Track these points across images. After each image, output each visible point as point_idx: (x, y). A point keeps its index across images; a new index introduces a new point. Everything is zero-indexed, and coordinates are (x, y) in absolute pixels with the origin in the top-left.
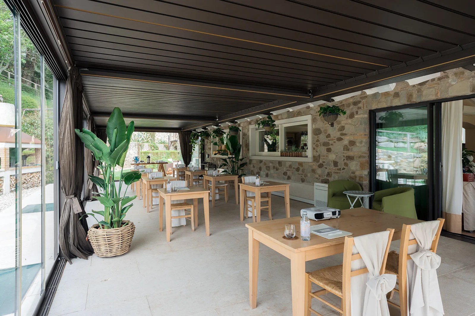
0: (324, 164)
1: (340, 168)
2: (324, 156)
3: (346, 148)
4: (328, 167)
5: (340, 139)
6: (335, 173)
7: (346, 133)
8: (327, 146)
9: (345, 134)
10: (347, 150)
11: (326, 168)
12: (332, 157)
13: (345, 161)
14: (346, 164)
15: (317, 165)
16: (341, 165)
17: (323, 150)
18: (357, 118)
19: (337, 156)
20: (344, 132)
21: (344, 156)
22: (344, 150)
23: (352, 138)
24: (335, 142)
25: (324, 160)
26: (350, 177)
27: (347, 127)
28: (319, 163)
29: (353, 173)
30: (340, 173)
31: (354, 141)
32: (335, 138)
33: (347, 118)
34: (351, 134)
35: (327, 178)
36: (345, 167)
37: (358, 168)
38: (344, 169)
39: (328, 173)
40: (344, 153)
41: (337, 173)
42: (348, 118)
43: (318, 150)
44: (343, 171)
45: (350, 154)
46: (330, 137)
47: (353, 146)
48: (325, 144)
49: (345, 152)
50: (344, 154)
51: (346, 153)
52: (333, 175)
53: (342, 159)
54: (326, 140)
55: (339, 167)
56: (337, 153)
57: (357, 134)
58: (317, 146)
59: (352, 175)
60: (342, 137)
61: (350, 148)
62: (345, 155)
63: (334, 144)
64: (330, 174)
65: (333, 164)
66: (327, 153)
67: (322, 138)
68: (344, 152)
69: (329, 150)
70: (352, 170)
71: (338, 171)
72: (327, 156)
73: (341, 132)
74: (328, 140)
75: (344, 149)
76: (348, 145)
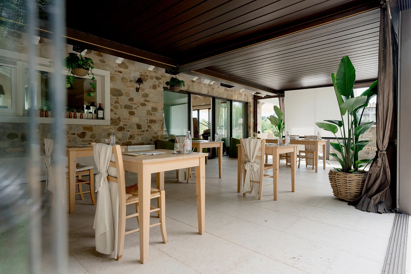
0: (125, 127)
1: (144, 131)
2: (126, 119)
3: (149, 113)
4: (130, 130)
5: (143, 105)
6: (138, 135)
7: (149, 100)
8: (129, 109)
9: (149, 101)
11: (128, 131)
12: (135, 120)
13: (149, 124)
14: (149, 127)
15: (117, 129)
16: (144, 128)
17: (124, 113)
18: (159, 90)
19: (140, 119)
20: (148, 99)
21: (147, 120)
22: (147, 115)
23: (154, 105)
24: (138, 106)
25: (125, 123)
26: (153, 137)
27: (151, 95)
28: (118, 126)
29: (156, 133)
30: (143, 134)
31: (156, 108)
32: (138, 103)
33: (150, 88)
34: (154, 102)
35: (130, 141)
36: (148, 129)
37: (160, 129)
38: (147, 131)
39: (130, 135)
40: (147, 117)
41: (140, 135)
42: (151, 87)
43: (118, 113)
44: (147, 132)
45: (153, 118)
46: (133, 101)
47: (155, 111)
48: (126, 107)
49: (148, 116)
51: (149, 117)
52: (137, 137)
53: (146, 123)
54: (129, 103)
55: (143, 129)
56: (141, 117)
57: (159, 103)
58: (116, 107)
59: (155, 135)
60: (146, 103)
61: (153, 113)
62: (149, 119)
63: (138, 108)
64: (133, 136)
65: (136, 127)
66: (130, 116)
67: (124, 100)
68: (147, 116)
69: (132, 113)
70: (155, 131)
71: (141, 133)
72: (129, 119)
73: (145, 98)
74: (131, 104)
75: (147, 113)
76: (151, 111)
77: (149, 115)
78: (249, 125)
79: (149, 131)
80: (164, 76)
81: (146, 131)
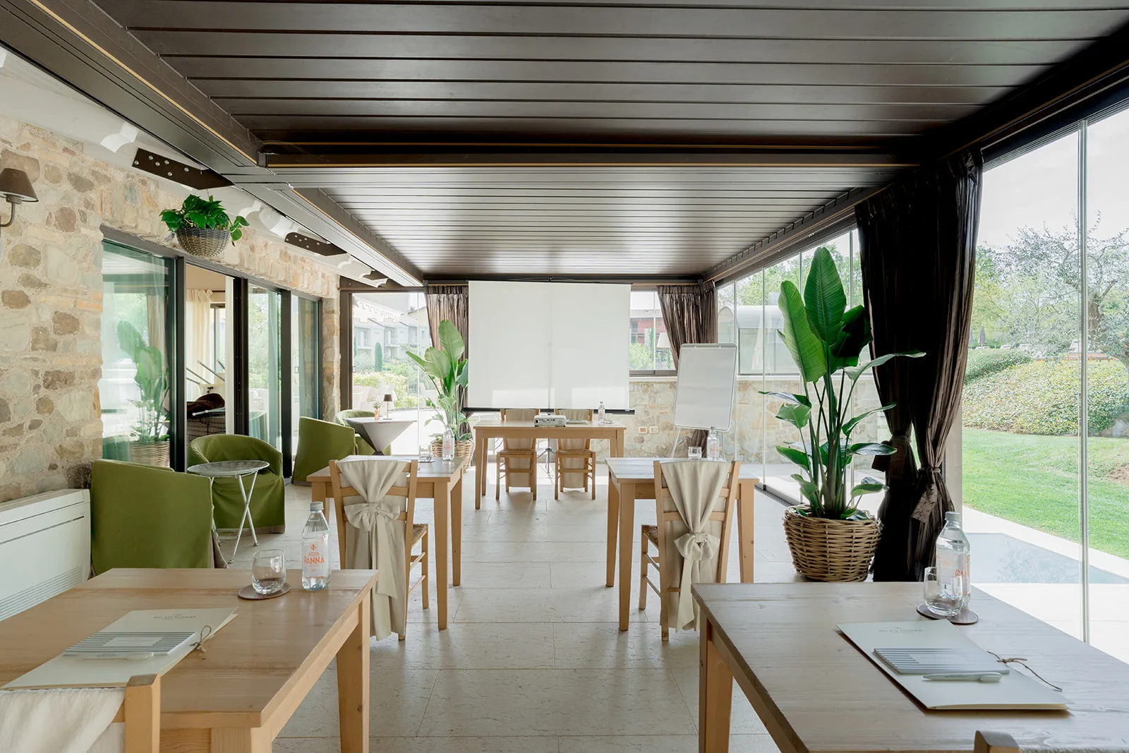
1: (21, 426)
5: (17, 300)
7: (43, 280)
9: (41, 285)
10: (47, 349)
13: (43, 392)
14: (44, 405)
16: (23, 412)
18: (85, 236)
20: (37, 273)
21: (36, 373)
22: (34, 349)
23: (65, 305)
26: (61, 451)
27: (54, 257)
29: (72, 433)
30: (15, 446)
31: (74, 319)
33: (48, 222)
34: (66, 290)
36: (38, 417)
37: (88, 412)
38: (35, 425)
40: (35, 360)
42: (53, 220)
44: (34, 433)
45: (60, 362)
47: (71, 332)
49: (40, 354)
50: (36, 363)
51: (44, 361)
53: (29, 388)
55: (15, 420)
57: (85, 294)
59: (68, 442)
60: (29, 292)
61: (61, 340)
62: (42, 369)
68: (34, 354)
70: (68, 423)
73: (24, 270)
75: (35, 342)
76: (51, 330)
77: (43, 349)
78: (327, 372)
79: (42, 427)
80: (106, 177)
81: (31, 427)
